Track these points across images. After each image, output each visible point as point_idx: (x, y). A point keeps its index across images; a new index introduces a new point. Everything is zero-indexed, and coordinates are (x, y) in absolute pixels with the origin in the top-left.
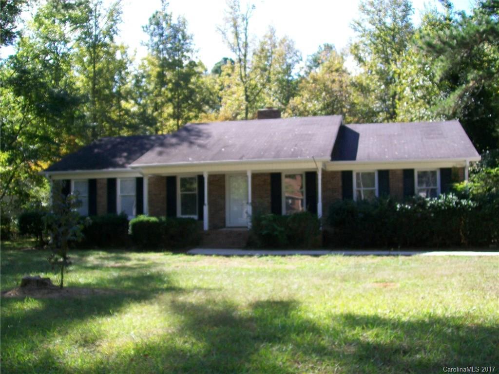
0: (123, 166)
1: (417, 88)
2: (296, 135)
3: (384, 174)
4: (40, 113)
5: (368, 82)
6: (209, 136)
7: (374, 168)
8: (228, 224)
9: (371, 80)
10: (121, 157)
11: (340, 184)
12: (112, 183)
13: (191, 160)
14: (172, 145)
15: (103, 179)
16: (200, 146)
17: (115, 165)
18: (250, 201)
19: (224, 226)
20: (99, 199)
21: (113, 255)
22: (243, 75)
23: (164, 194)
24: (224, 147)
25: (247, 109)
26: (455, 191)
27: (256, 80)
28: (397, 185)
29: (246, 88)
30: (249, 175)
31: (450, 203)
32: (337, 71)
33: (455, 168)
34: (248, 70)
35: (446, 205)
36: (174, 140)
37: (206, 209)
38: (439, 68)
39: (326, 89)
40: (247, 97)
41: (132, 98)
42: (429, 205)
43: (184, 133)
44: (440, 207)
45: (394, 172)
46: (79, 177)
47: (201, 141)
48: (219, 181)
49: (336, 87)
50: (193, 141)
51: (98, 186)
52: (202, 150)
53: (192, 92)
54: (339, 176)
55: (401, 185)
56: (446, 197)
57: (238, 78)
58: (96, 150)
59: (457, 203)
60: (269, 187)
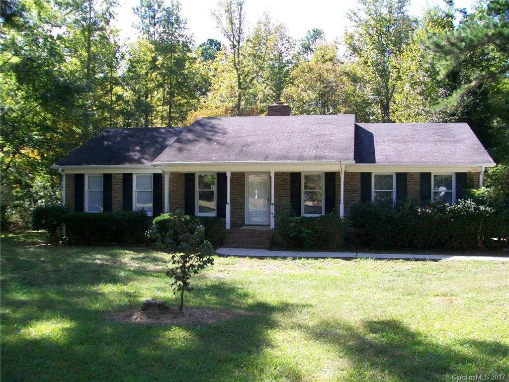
0: (138, 161)
1: (416, 83)
2: (314, 135)
3: (402, 177)
4: (45, 102)
5: (364, 73)
6: (225, 133)
7: (392, 170)
8: (247, 222)
9: (367, 72)
10: (134, 151)
11: (359, 185)
12: (128, 178)
13: (214, 160)
14: (189, 141)
15: (118, 174)
16: (219, 143)
17: (131, 160)
18: (273, 202)
19: (243, 224)
20: (114, 195)
22: (237, 62)
23: (182, 191)
24: (244, 146)
25: (240, 96)
26: (472, 196)
27: (249, 65)
28: (414, 188)
29: (239, 75)
30: (273, 175)
31: (469, 208)
32: (331, 60)
33: (470, 173)
34: (241, 57)
35: (466, 211)
36: (190, 136)
37: (228, 207)
38: (443, 68)
39: (320, 78)
40: (240, 84)
41: (128, 84)
42: (448, 209)
43: (198, 128)
44: (459, 212)
45: (412, 174)
46: (93, 172)
47: (217, 138)
48: (239, 178)
49: (331, 77)
50: (210, 137)
51: (114, 181)
52: (223, 148)
53: (186, 78)
54: (358, 177)
55: (418, 188)
56: (465, 202)
57: (232, 64)
58: (106, 143)
59: (476, 209)
60: (289, 187)
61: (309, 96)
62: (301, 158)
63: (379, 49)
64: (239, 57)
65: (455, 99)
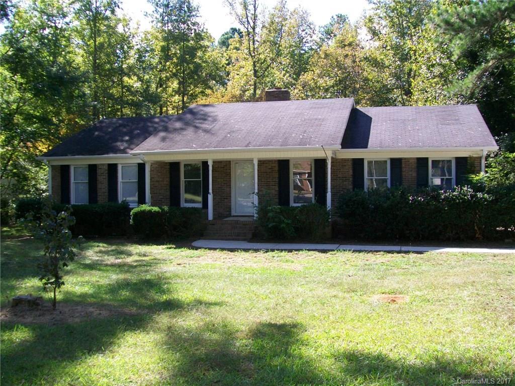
0: (124, 151)
1: (433, 66)
2: (305, 120)
3: (396, 163)
4: (37, 93)
5: (382, 57)
6: (215, 120)
7: (386, 156)
8: (233, 213)
9: (386, 55)
10: (122, 141)
11: (351, 172)
12: (113, 168)
13: (195, 147)
14: (175, 130)
15: (103, 164)
16: (206, 131)
17: (116, 150)
18: (256, 191)
19: (230, 215)
20: (99, 186)
21: (113, 247)
22: (252, 49)
23: (167, 181)
24: (229, 133)
25: (255, 84)
26: (470, 183)
27: (265, 53)
28: (410, 174)
29: (254, 63)
30: (256, 163)
31: (465, 196)
32: (350, 45)
33: (471, 157)
34: (257, 44)
35: (462, 199)
36: (178, 125)
37: (210, 197)
38: (457, 47)
39: (340, 66)
40: (256, 72)
41: (135, 74)
42: (443, 197)
43: (189, 116)
44: (454, 200)
45: (407, 160)
46: (78, 163)
47: (205, 126)
48: (224, 168)
49: (348, 62)
50: (197, 125)
51: (99, 172)
52: (207, 136)
53: (198, 67)
54: (350, 163)
55: (414, 174)
56: (461, 189)
57: (246, 51)
58: (96, 133)
59: (472, 196)
60: (276, 175)
61: (326, 82)
62: (285, 143)
63: (398, 32)
64: (254, 44)
65: (470, 80)
